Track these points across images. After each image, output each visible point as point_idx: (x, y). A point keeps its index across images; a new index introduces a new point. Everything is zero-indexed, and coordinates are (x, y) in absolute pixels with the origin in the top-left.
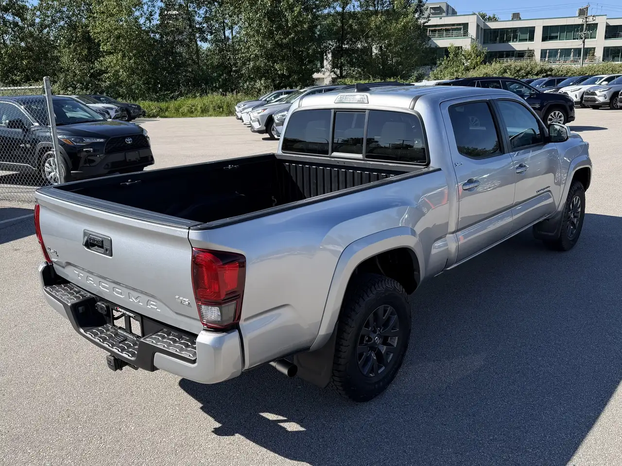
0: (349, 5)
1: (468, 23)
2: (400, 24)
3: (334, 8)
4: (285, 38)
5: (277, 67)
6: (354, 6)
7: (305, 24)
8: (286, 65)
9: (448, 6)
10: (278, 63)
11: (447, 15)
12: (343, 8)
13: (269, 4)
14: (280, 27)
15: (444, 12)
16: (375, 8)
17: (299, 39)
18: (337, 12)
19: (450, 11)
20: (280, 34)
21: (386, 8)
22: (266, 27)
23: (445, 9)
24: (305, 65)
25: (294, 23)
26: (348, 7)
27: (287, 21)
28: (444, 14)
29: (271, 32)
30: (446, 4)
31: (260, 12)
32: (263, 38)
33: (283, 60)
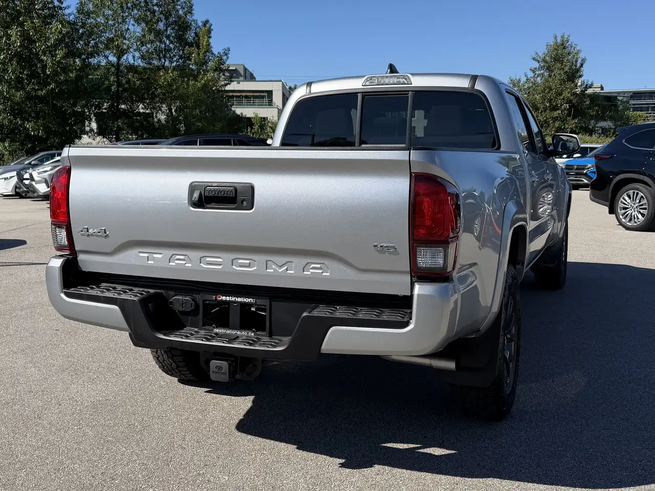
0: (126, 55)
1: (272, 91)
2: (200, 82)
3: (106, 57)
4: (42, 90)
5: (28, 125)
6: (134, 57)
7: (72, 72)
8: (43, 125)
9: (245, 69)
10: (31, 122)
11: (246, 79)
12: (119, 58)
13: (18, 44)
14: (33, 75)
15: (242, 76)
16: (160, 60)
17: (61, 91)
18: (109, 62)
19: (248, 75)
20: (33, 83)
21: (175, 63)
22: (13, 72)
23: (242, 72)
24: (71, 125)
25: (54, 71)
26: (125, 57)
27: (44, 67)
28: (241, 78)
29: (19, 80)
30: (243, 67)
31: (4, 53)
32: (10, 87)
33: (37, 117)
